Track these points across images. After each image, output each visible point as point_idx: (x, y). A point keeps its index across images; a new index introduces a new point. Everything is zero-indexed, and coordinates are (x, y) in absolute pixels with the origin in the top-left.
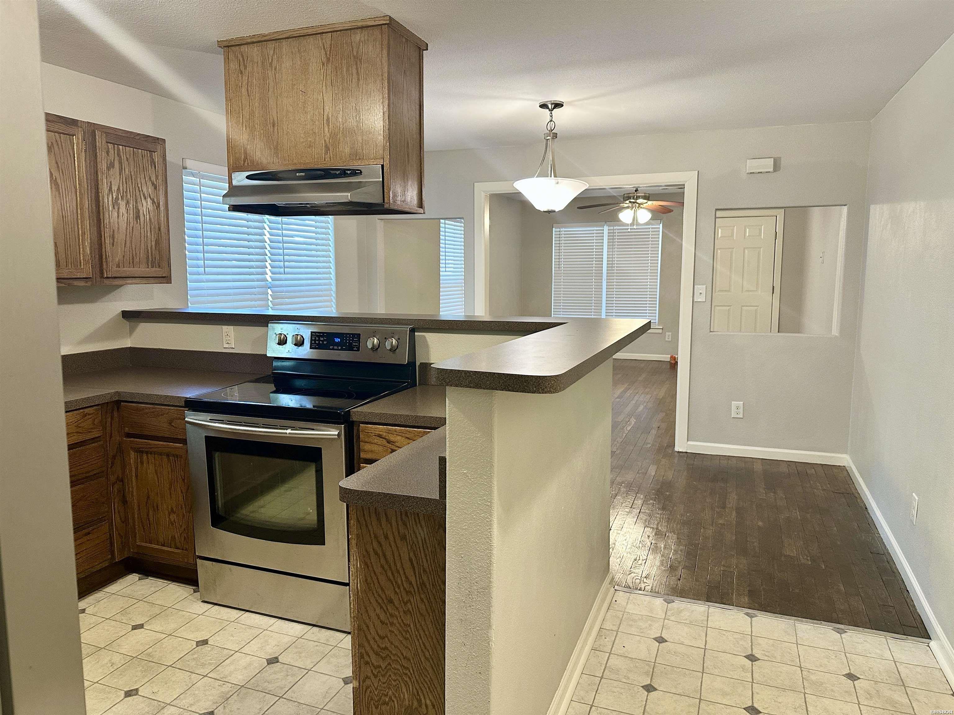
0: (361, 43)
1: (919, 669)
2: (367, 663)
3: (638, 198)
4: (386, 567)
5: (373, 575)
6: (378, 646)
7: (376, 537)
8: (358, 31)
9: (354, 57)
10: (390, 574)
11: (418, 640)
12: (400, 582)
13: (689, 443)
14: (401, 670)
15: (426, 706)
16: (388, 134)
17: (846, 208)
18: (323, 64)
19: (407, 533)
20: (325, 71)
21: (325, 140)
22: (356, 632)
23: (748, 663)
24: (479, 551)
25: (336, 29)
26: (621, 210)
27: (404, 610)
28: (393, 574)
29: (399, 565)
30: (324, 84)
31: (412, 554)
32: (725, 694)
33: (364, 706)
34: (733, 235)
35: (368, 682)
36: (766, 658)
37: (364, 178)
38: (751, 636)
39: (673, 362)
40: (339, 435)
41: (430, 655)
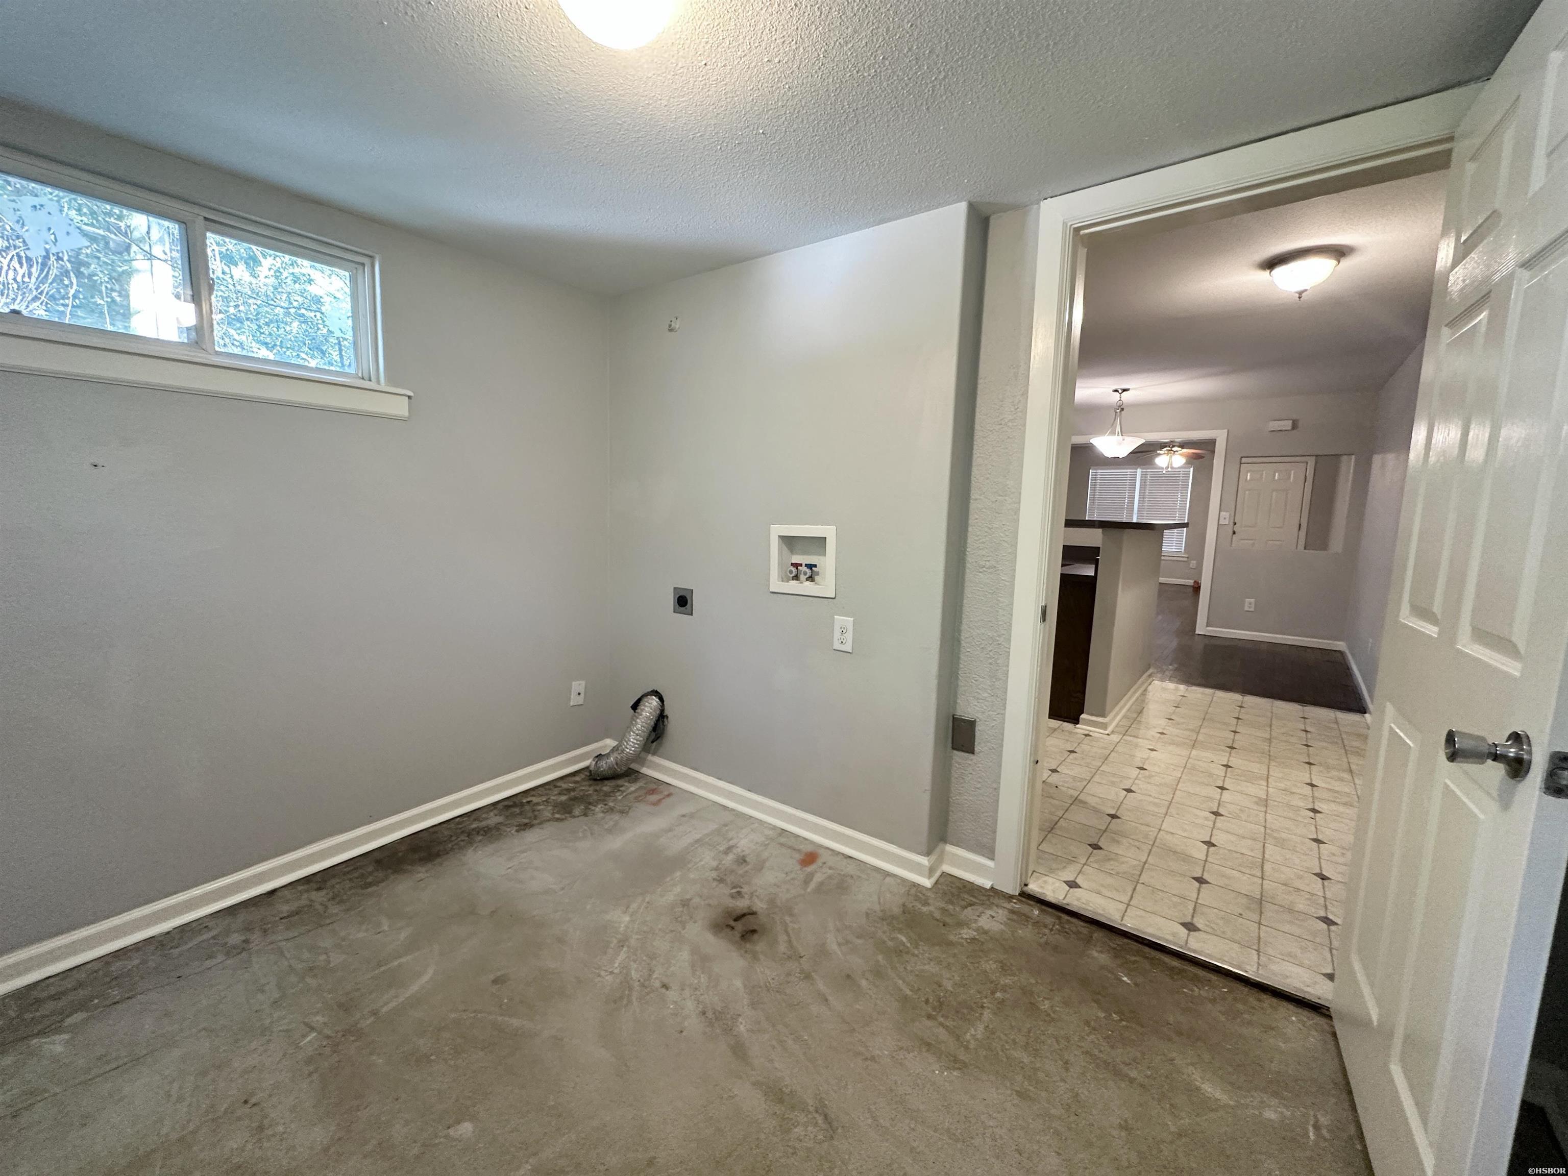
3: (1173, 446)
13: (1209, 629)
17: (1354, 456)
34: (1261, 479)
39: (1196, 586)
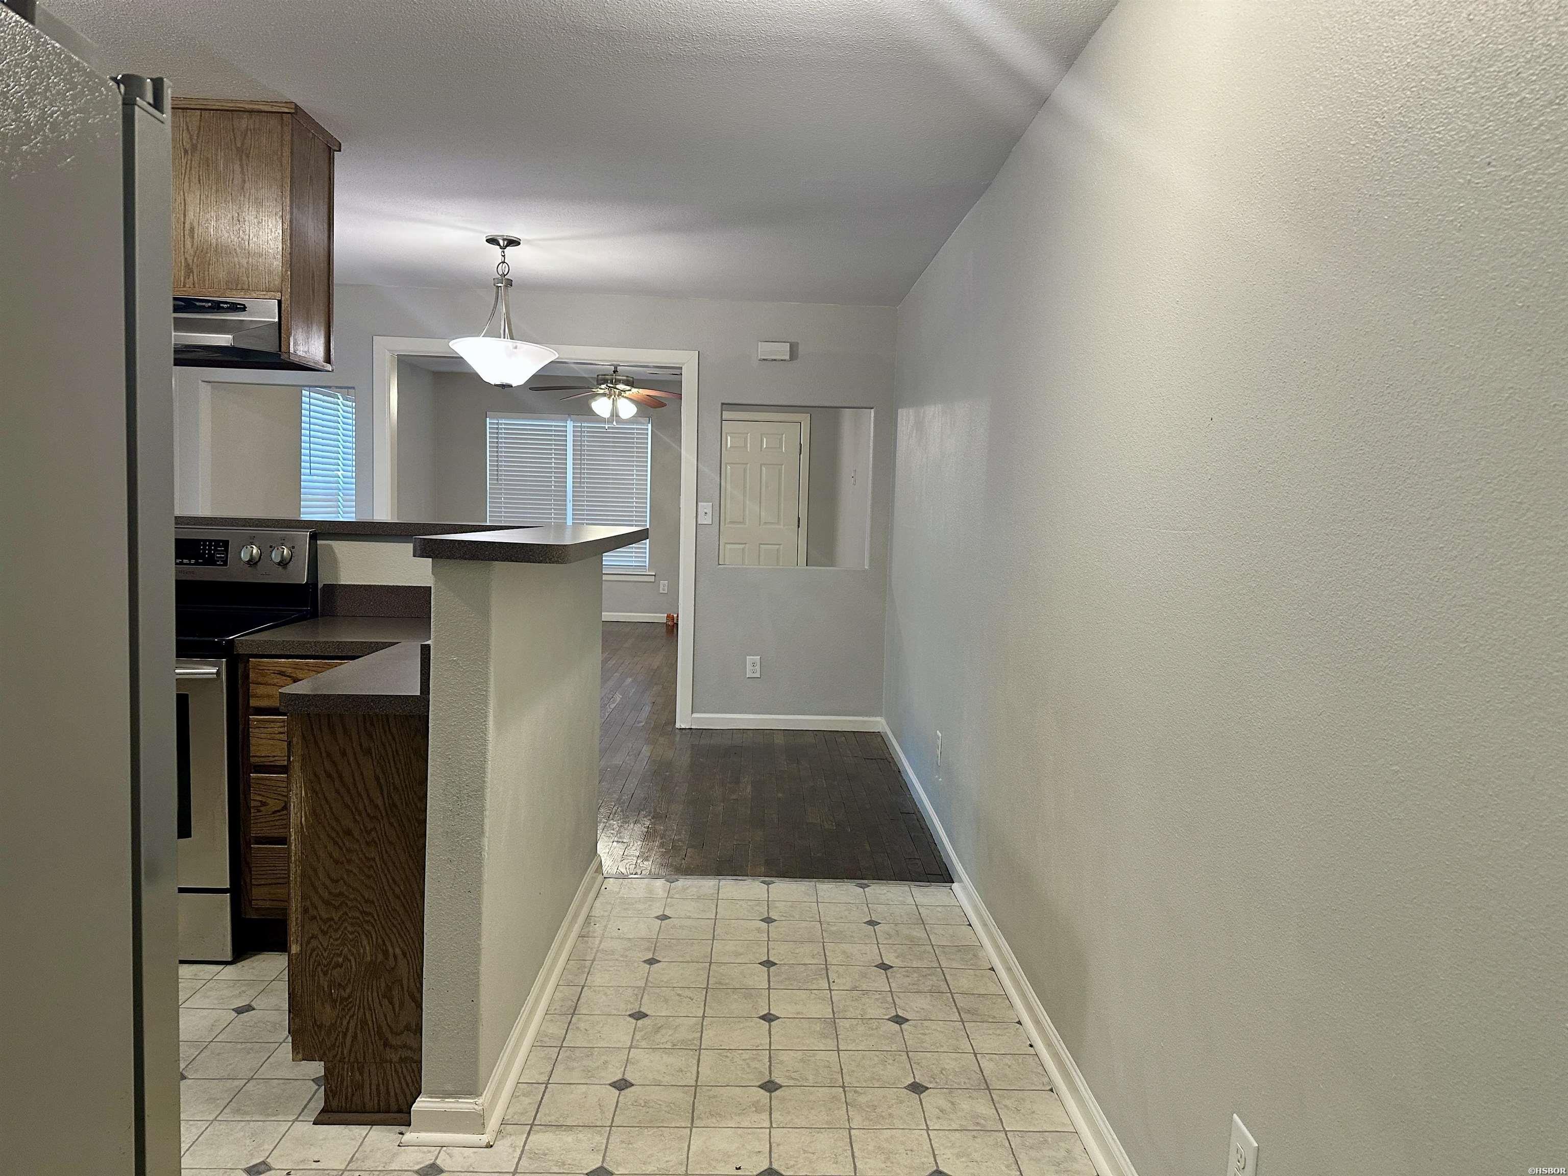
0: (249, 132)
1: (939, 909)
2: (314, 918)
3: (618, 381)
4: (342, 790)
5: (323, 802)
6: (330, 893)
7: (329, 755)
8: (245, 115)
9: (237, 149)
10: (347, 799)
11: (385, 875)
12: (361, 807)
13: (695, 715)
14: (361, 918)
15: (395, 957)
16: (289, 259)
17: (872, 410)
18: (186, 152)
19: (372, 745)
20: (189, 162)
21: (186, 259)
22: (298, 879)
23: (765, 925)
24: (470, 748)
25: (209, 107)
26: (597, 398)
27: (366, 841)
28: (352, 798)
29: (360, 787)
30: (186, 178)
31: (378, 771)
32: (738, 954)
33: (307, 975)
34: (746, 446)
35: (314, 943)
37: (250, 316)
38: (768, 901)
39: (671, 623)
40: (218, 673)
41: (401, 891)
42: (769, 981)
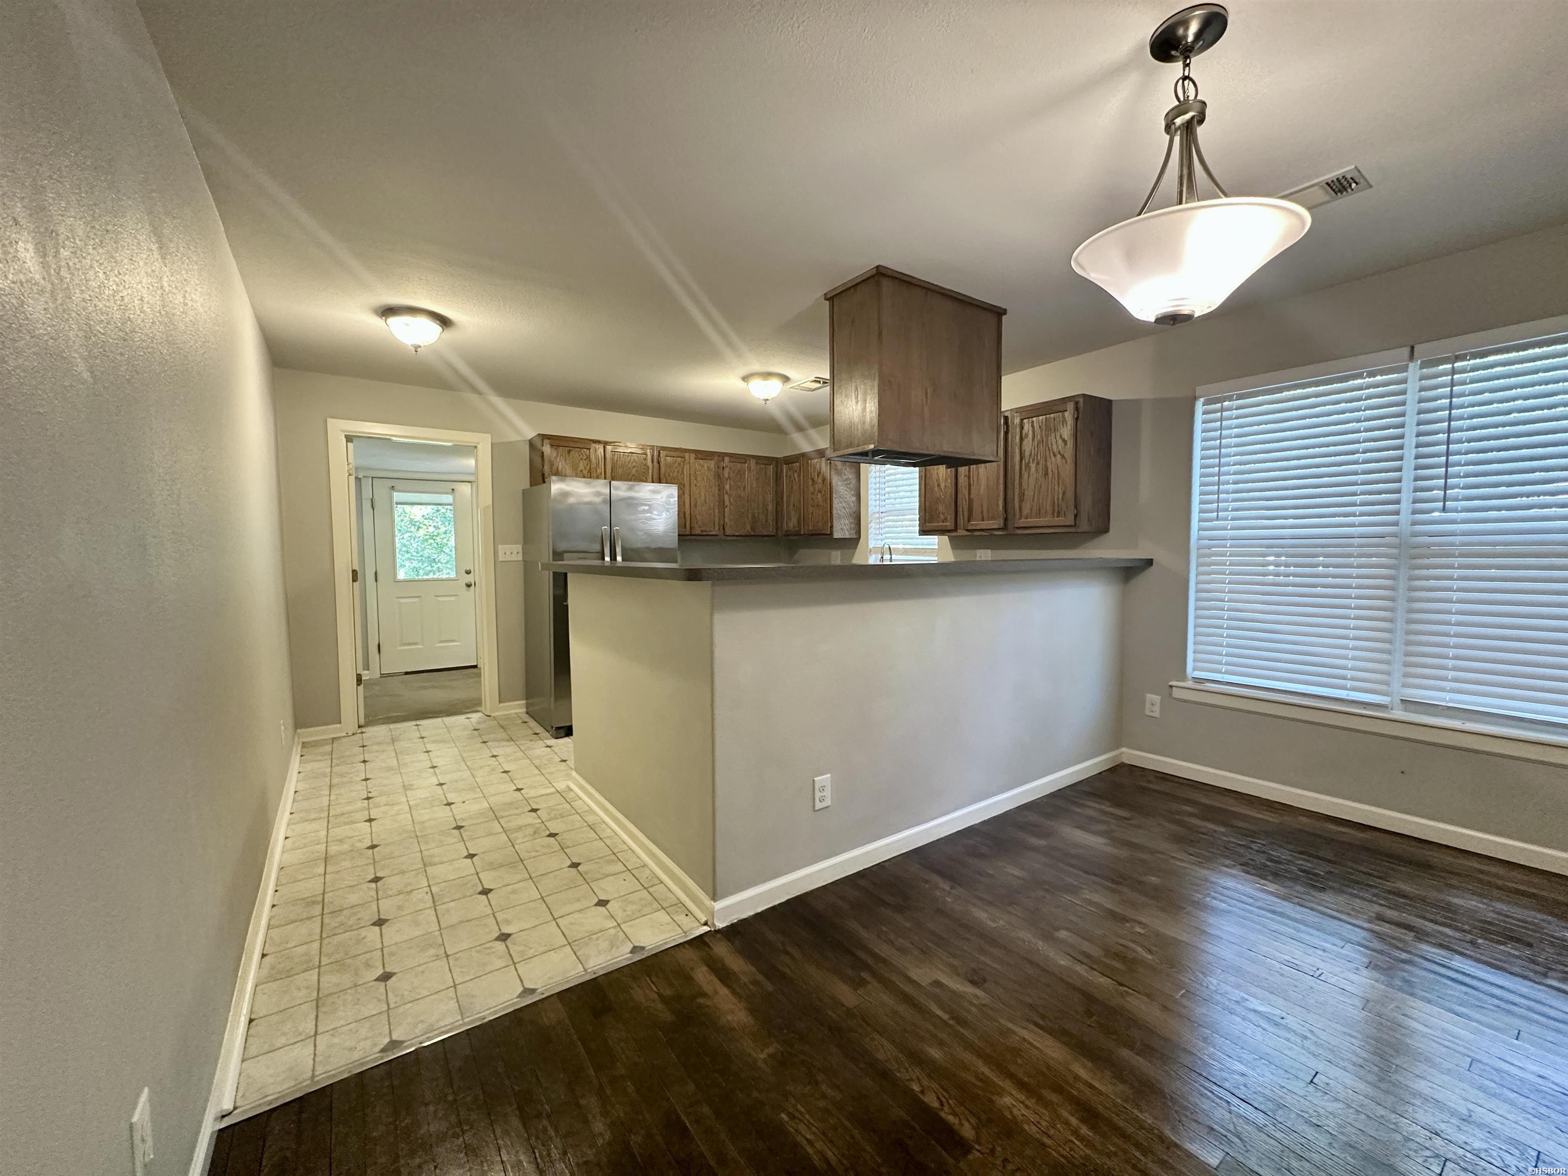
23: (506, 930)
36: (488, 945)
38: (514, 964)
42: (479, 879)
